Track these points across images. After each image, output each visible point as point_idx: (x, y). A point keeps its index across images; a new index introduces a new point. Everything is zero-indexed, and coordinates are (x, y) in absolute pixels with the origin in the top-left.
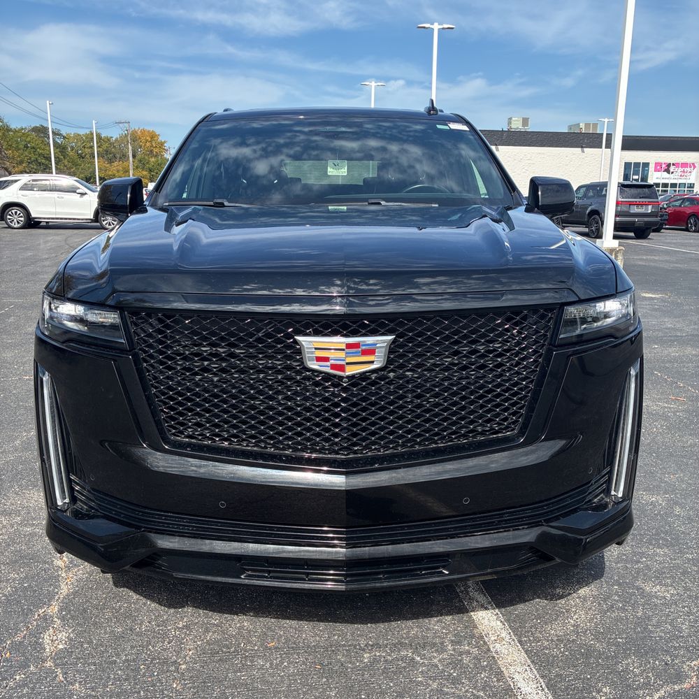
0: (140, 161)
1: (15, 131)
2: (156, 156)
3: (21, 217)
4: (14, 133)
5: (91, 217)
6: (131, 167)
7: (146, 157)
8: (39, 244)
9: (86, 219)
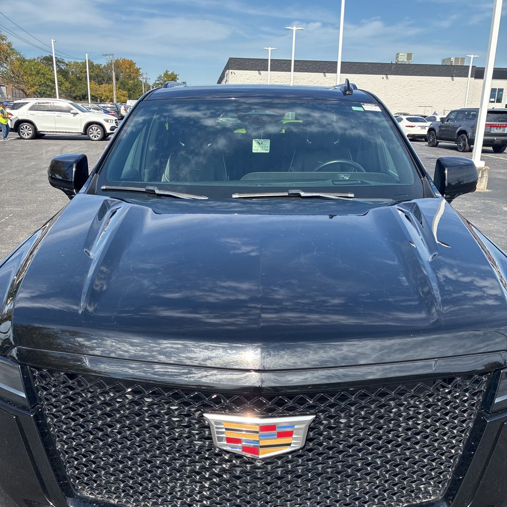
0: (122, 83)
1: (30, 61)
2: (133, 79)
3: (30, 130)
4: (29, 63)
5: (82, 131)
6: (114, 88)
7: (126, 80)
8: (42, 154)
9: (78, 133)
